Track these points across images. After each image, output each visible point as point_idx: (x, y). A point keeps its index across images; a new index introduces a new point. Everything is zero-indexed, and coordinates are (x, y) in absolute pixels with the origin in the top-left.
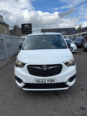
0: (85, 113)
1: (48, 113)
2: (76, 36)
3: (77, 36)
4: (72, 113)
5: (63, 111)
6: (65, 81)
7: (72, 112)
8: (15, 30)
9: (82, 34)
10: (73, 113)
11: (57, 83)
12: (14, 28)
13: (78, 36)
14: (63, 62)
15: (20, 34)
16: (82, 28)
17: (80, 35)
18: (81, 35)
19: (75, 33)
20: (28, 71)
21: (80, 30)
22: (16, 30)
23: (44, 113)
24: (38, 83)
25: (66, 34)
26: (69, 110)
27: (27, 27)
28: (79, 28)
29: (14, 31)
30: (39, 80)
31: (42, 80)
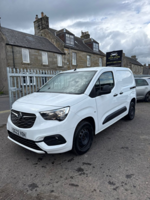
6: (34, 140)
11: (28, 140)
14: (40, 112)
24: (14, 133)
27: (115, 56)
31: (17, 131)
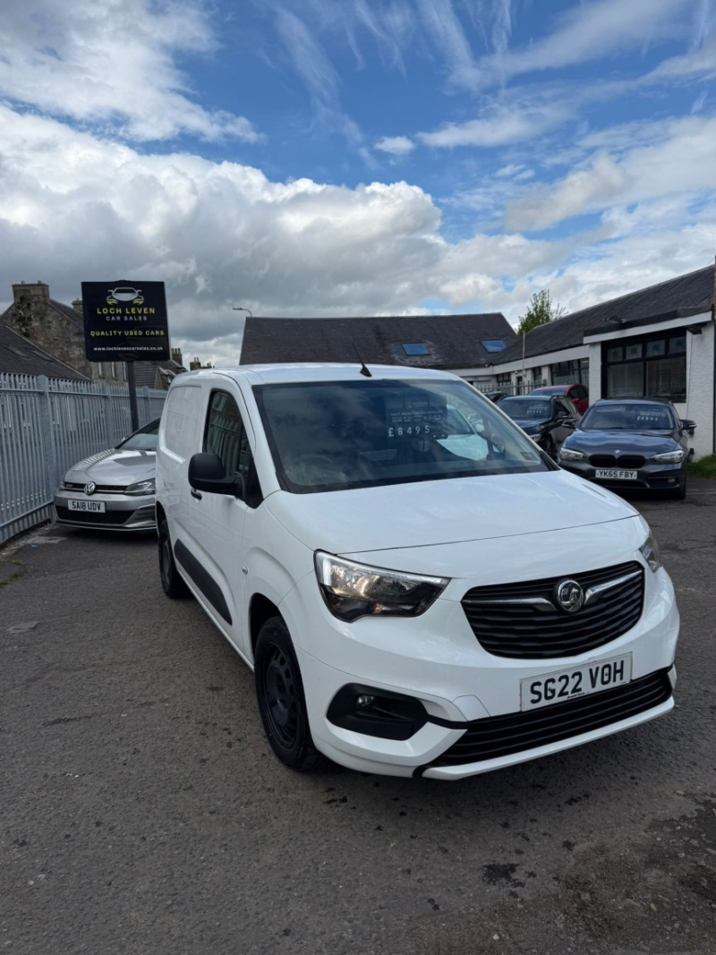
0: (509, 900)
1: (271, 923)
2: (514, 379)
3: (519, 379)
4: (430, 906)
5: (374, 899)
7: (431, 901)
8: (23, 321)
9: (551, 366)
10: (436, 907)
12: (17, 306)
13: (528, 378)
15: (65, 357)
16: (554, 317)
17: (536, 371)
18: (545, 374)
19: (505, 351)
20: (474, 629)
21: (540, 331)
22: (35, 324)
23: (242, 926)
24: (544, 703)
25: (434, 359)
26: (415, 890)
27: (130, 304)
28: (530, 316)
29: (15, 329)
30: (550, 685)
31: (564, 681)
